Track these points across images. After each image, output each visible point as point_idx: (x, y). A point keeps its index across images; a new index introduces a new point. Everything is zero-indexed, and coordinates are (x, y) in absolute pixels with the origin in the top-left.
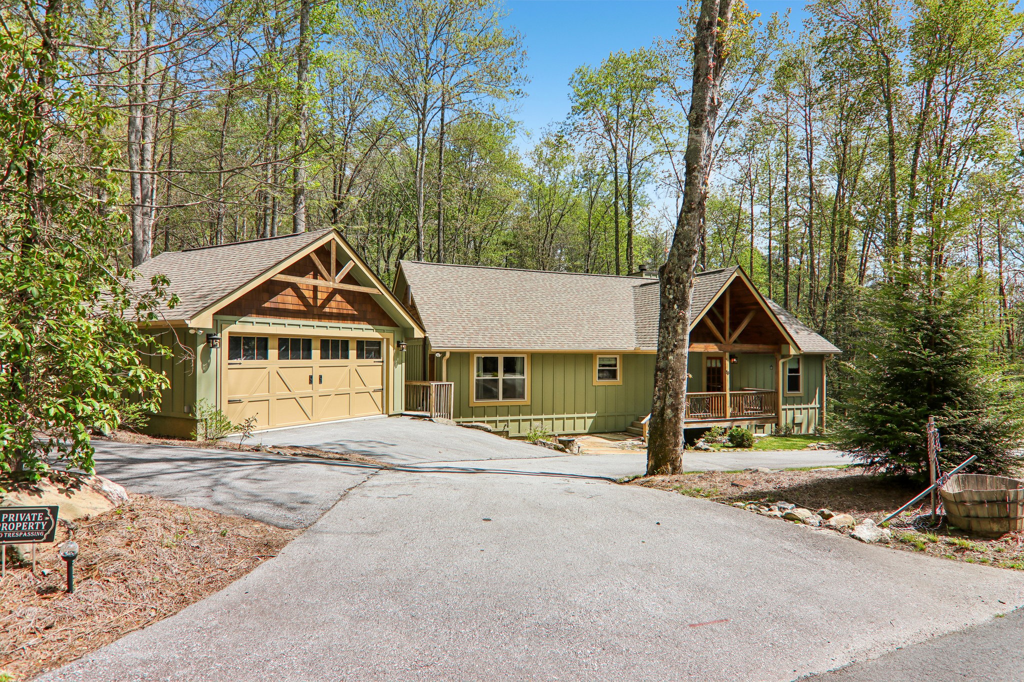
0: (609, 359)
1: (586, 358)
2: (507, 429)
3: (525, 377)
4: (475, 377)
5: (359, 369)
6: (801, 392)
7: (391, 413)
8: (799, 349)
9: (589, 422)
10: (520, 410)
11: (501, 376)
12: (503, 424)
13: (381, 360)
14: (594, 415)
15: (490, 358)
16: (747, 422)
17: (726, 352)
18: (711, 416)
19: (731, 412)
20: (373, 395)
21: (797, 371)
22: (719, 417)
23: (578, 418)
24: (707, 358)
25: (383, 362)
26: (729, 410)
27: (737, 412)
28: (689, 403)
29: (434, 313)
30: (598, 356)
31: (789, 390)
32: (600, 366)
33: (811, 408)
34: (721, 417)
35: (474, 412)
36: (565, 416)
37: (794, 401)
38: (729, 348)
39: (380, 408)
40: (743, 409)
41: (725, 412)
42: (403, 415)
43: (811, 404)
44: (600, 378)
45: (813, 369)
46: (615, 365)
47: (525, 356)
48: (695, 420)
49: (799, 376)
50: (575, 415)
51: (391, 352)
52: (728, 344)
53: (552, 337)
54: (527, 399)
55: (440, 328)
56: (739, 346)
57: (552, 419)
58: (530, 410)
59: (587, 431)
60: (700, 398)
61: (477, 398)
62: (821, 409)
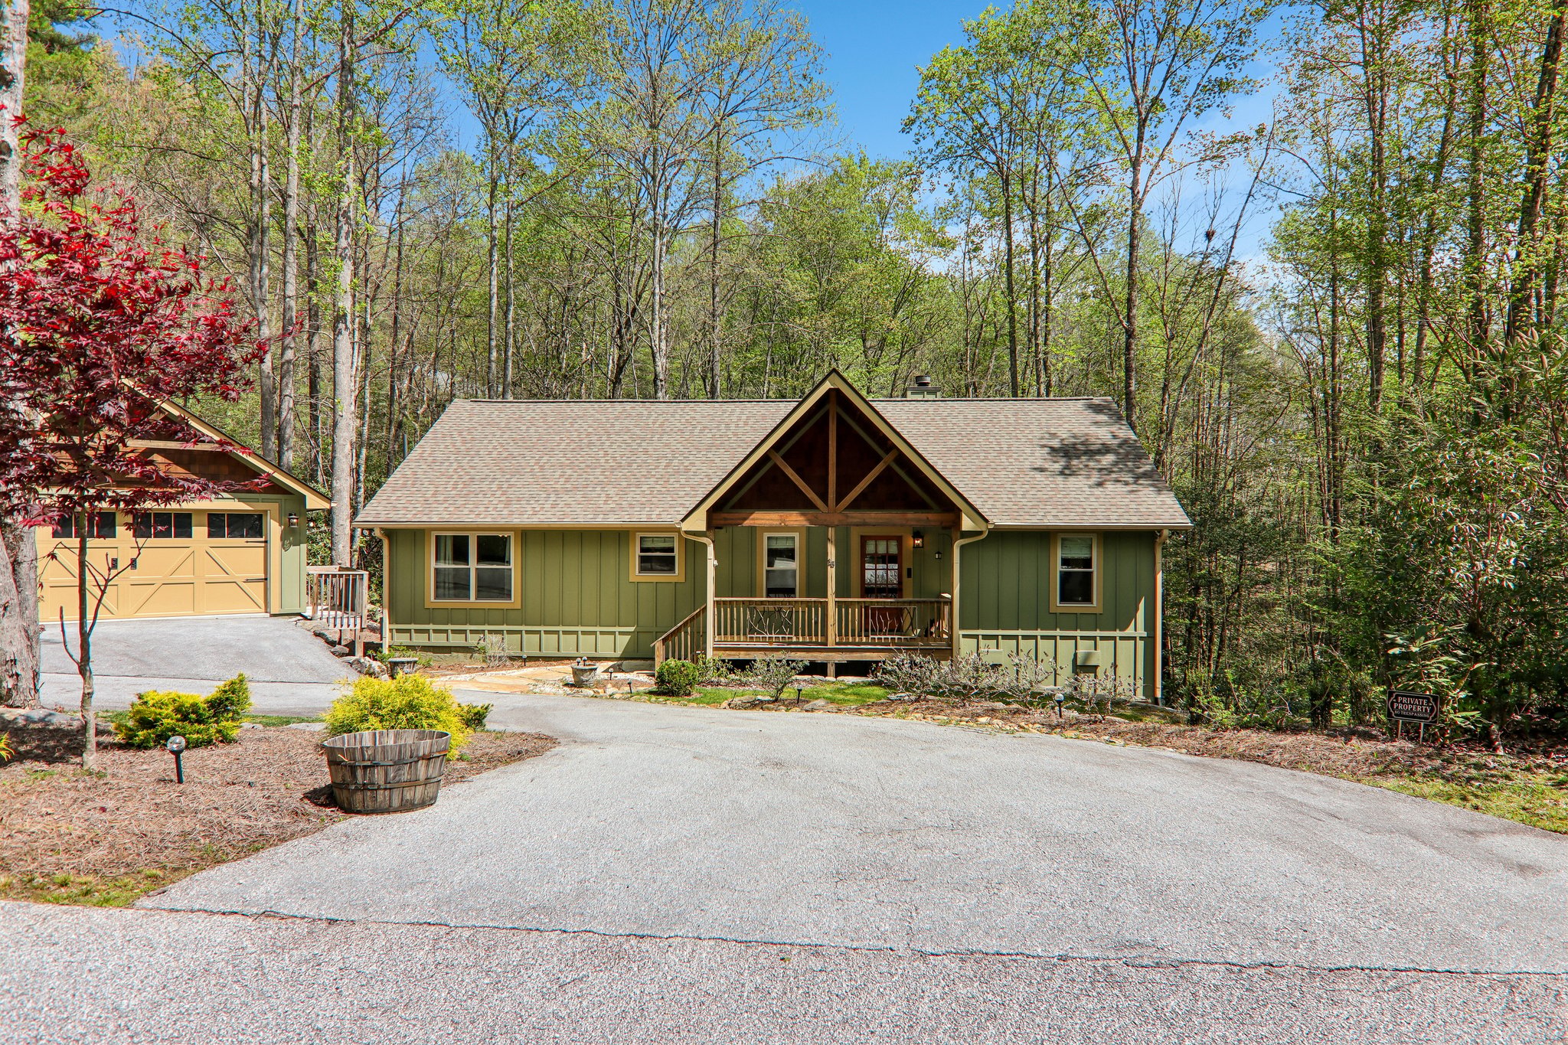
0: (664, 539)
1: (618, 537)
2: (481, 644)
3: (512, 566)
4: (433, 565)
5: (212, 552)
6: (1096, 603)
7: (275, 610)
8: (987, 521)
9: (623, 641)
10: (505, 617)
11: (473, 565)
12: (477, 636)
13: (263, 539)
14: (632, 629)
15: (455, 537)
16: (875, 654)
17: (828, 526)
18: (794, 639)
19: (840, 634)
20: (245, 586)
21: (1087, 563)
22: (811, 643)
23: (602, 633)
24: (862, 537)
25: (266, 542)
26: (832, 631)
27: (853, 635)
28: (748, 617)
29: (415, 473)
30: (639, 535)
31: (1063, 599)
32: (643, 550)
33: (1122, 638)
34: (817, 643)
35: (432, 616)
36: (580, 629)
37: (1077, 622)
38: (836, 519)
39: (261, 603)
40: (866, 630)
41: (825, 634)
42: (300, 614)
43: (1123, 629)
44: (642, 569)
45: (1129, 561)
46: (672, 550)
47: (512, 534)
48: (759, 645)
49: (1091, 573)
50: (598, 629)
51: (274, 529)
52: (833, 512)
53: (562, 504)
54: (515, 601)
55: (399, 494)
56: (857, 516)
57: (557, 632)
58: (520, 617)
59: (619, 653)
60: (771, 608)
61: (437, 597)
62: (1151, 640)
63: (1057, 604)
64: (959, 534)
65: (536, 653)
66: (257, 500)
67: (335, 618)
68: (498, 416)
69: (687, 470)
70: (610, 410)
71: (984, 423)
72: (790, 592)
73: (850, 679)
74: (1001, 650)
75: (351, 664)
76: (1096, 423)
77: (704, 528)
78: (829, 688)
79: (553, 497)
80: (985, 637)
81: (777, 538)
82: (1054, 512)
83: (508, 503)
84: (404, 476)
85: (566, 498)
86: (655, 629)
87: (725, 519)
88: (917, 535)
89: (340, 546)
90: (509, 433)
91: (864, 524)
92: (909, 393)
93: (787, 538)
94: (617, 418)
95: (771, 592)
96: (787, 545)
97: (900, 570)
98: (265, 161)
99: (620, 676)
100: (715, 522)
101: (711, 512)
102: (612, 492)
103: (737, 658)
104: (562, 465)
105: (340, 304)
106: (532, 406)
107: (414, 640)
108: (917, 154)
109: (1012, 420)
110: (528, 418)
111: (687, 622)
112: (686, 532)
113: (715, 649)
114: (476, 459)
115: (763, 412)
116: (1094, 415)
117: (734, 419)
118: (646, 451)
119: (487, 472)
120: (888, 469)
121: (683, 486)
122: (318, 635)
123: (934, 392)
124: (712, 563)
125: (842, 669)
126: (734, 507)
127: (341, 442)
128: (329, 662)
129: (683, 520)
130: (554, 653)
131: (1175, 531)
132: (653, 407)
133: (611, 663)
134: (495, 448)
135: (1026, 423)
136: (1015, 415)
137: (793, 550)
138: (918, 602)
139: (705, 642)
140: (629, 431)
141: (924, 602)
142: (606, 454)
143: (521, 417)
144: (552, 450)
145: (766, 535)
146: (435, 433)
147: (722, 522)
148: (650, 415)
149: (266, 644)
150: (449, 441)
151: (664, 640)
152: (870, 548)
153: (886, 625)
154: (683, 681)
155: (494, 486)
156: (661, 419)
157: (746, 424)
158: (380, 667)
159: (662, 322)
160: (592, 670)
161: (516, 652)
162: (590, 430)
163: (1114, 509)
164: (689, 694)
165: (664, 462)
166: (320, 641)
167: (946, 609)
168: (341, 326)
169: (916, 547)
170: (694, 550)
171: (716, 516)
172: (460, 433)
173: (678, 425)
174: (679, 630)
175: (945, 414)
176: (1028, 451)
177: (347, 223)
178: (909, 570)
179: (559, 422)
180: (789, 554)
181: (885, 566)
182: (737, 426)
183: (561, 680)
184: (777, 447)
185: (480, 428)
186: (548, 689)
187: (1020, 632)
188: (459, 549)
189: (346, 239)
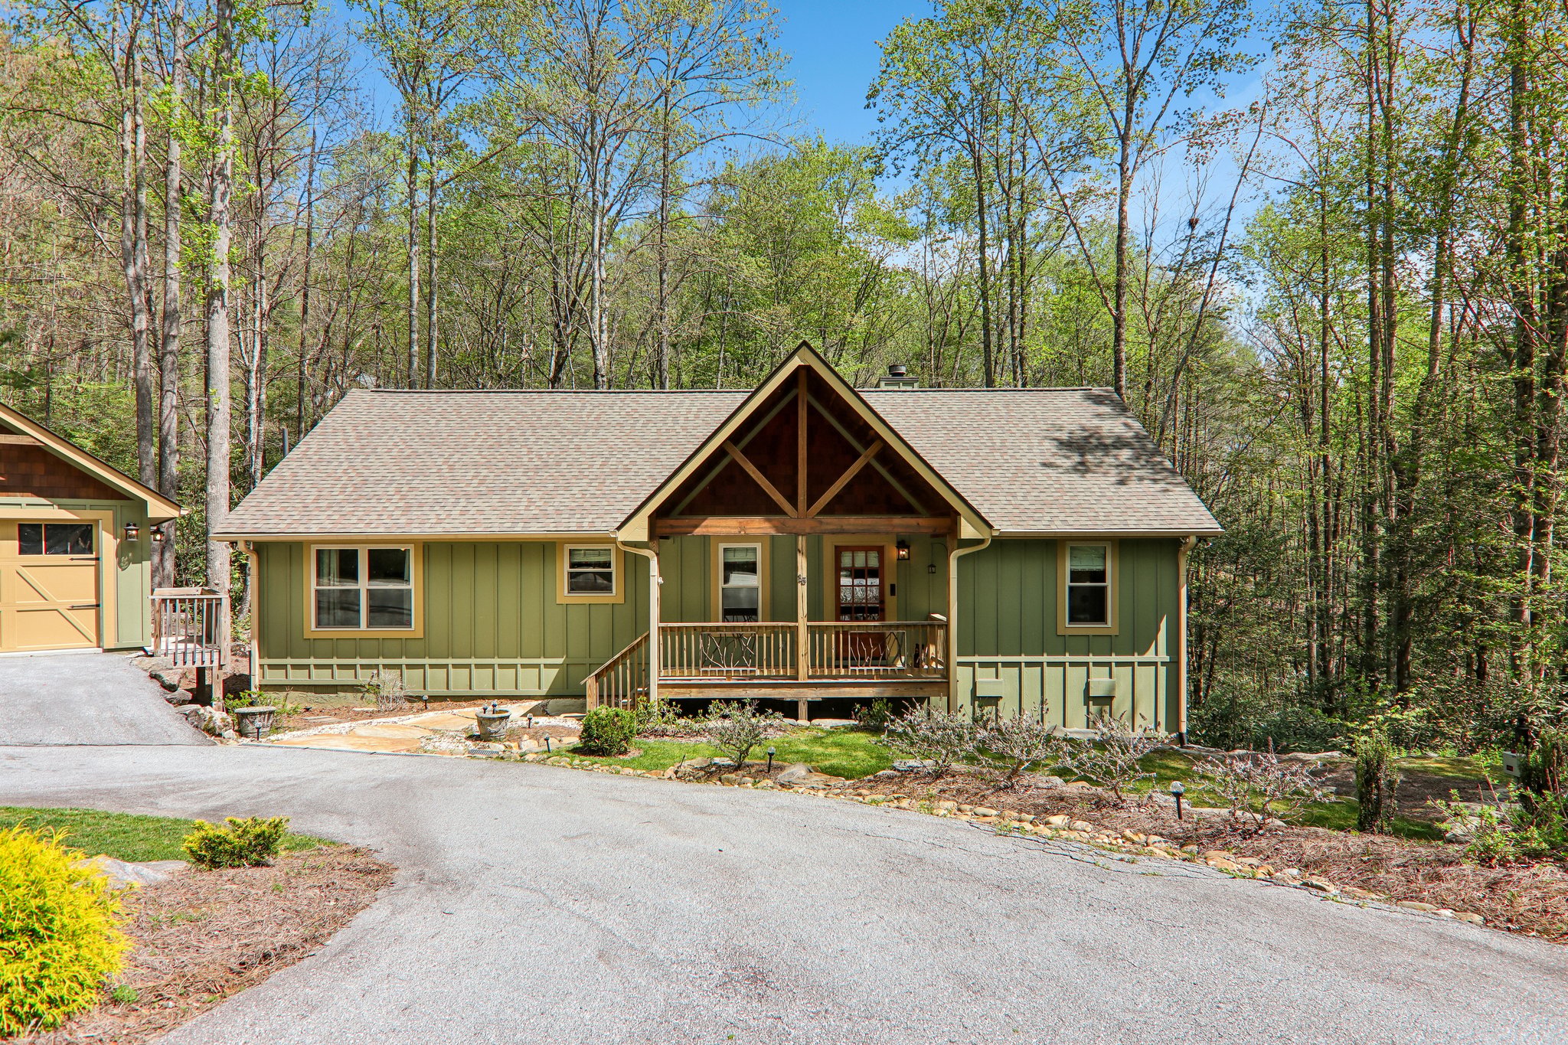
0: (599, 552)
1: (542, 549)
2: (375, 681)
3: (411, 586)
4: (314, 586)
5: (25, 572)
6: (1111, 623)
7: (109, 642)
8: (991, 527)
9: (550, 676)
10: (404, 648)
11: (363, 584)
12: (369, 672)
13: (93, 556)
14: (560, 661)
15: (341, 551)
16: (856, 690)
17: (797, 535)
18: (758, 673)
19: (813, 665)
20: (70, 614)
21: (1100, 576)
22: (777, 677)
23: (523, 666)
24: (836, 547)
25: (97, 559)
26: (804, 663)
27: (829, 666)
28: (701, 646)
29: (295, 475)
30: (568, 547)
31: (1072, 619)
32: (572, 565)
33: (1141, 664)
34: (785, 677)
35: (312, 648)
36: (496, 661)
37: (1088, 645)
38: (808, 525)
39: (93, 636)
40: (845, 658)
41: (795, 665)
42: (142, 649)
43: (1142, 653)
44: (573, 588)
45: (1149, 572)
46: (607, 565)
47: (411, 547)
48: (715, 680)
49: (1104, 589)
50: (519, 661)
51: (107, 543)
52: (804, 518)
53: (473, 510)
54: (416, 628)
55: (272, 499)
56: (833, 522)
57: (468, 666)
58: (423, 647)
59: (544, 691)
60: (729, 634)
61: (319, 624)
62: (1174, 665)
63: (1066, 626)
64: (956, 542)
65: (442, 691)
66: (84, 507)
67: (184, 654)
68: (403, 408)
69: (627, 470)
70: (537, 401)
71: (971, 416)
72: (751, 613)
73: (827, 723)
74: (1001, 679)
75: (187, 716)
76: (1098, 415)
77: (646, 539)
78: (803, 736)
79: (463, 502)
80: (983, 665)
81: (735, 550)
82: (1062, 517)
83: (407, 510)
84: (282, 478)
85: (478, 502)
86: (588, 661)
87: (672, 527)
88: (901, 545)
89: (217, 563)
90: (414, 427)
91: (842, 532)
92: (882, 384)
93: (747, 550)
94: (545, 411)
95: (728, 613)
96: (749, 558)
97: (881, 586)
98: (139, 120)
99: (543, 721)
100: (659, 531)
101: (653, 518)
102: (535, 495)
103: (687, 696)
104: (476, 465)
105: (215, 278)
106: (444, 396)
107: (291, 678)
108: (881, 133)
109: (1003, 412)
110: (439, 410)
111: (625, 653)
112: (624, 543)
113: (660, 686)
114: (372, 458)
115: (717, 403)
116: (1095, 406)
117: (683, 411)
118: (578, 448)
119: (384, 472)
120: (868, 466)
121: (621, 488)
122: (154, 677)
123: (911, 383)
124: (655, 580)
125: (818, 709)
126: (682, 513)
127: (217, 440)
128: (158, 714)
129: (619, 528)
130: (463, 690)
131: (1202, 538)
132: (588, 399)
133: (534, 703)
134: (396, 445)
135: (1019, 416)
136: (1007, 406)
137: (754, 564)
138: (907, 626)
139: (648, 676)
140: (558, 424)
141: (915, 626)
142: (530, 451)
143: (430, 409)
144: (466, 447)
145: (722, 546)
146: (324, 427)
147: (668, 530)
148: (584, 407)
149: (79, 691)
150: (340, 436)
151: (598, 676)
152: (846, 560)
153: (869, 655)
154: (617, 736)
155: (391, 490)
156: (597, 411)
157: (697, 417)
158: (223, 720)
159: (603, 310)
160: (502, 718)
161: (417, 690)
162: (512, 424)
163: (1130, 512)
164: (625, 752)
165: (599, 461)
166: (156, 684)
167: (941, 633)
168: (217, 303)
169: (900, 559)
170: (635, 566)
171: (661, 523)
172: (355, 427)
173: (617, 418)
174: (615, 663)
175: (927, 406)
176: (1024, 446)
177: (222, 182)
178: (893, 587)
179: (475, 415)
180: (750, 568)
181: (863, 582)
182: (687, 419)
183: (465, 731)
184: (735, 438)
185: (379, 422)
186: (445, 744)
187: (1023, 658)
188: (347, 565)
189: (222, 201)
